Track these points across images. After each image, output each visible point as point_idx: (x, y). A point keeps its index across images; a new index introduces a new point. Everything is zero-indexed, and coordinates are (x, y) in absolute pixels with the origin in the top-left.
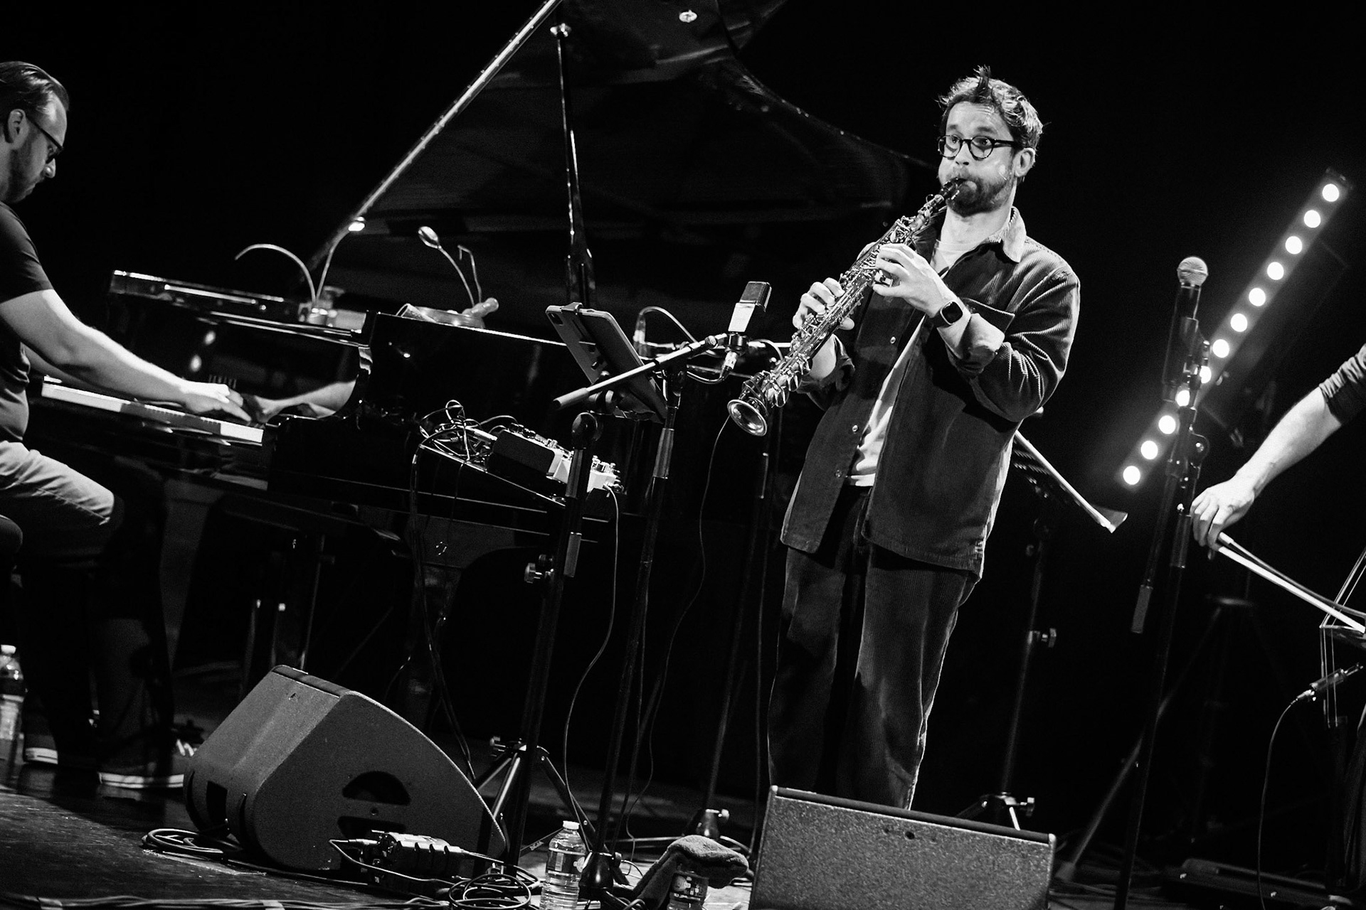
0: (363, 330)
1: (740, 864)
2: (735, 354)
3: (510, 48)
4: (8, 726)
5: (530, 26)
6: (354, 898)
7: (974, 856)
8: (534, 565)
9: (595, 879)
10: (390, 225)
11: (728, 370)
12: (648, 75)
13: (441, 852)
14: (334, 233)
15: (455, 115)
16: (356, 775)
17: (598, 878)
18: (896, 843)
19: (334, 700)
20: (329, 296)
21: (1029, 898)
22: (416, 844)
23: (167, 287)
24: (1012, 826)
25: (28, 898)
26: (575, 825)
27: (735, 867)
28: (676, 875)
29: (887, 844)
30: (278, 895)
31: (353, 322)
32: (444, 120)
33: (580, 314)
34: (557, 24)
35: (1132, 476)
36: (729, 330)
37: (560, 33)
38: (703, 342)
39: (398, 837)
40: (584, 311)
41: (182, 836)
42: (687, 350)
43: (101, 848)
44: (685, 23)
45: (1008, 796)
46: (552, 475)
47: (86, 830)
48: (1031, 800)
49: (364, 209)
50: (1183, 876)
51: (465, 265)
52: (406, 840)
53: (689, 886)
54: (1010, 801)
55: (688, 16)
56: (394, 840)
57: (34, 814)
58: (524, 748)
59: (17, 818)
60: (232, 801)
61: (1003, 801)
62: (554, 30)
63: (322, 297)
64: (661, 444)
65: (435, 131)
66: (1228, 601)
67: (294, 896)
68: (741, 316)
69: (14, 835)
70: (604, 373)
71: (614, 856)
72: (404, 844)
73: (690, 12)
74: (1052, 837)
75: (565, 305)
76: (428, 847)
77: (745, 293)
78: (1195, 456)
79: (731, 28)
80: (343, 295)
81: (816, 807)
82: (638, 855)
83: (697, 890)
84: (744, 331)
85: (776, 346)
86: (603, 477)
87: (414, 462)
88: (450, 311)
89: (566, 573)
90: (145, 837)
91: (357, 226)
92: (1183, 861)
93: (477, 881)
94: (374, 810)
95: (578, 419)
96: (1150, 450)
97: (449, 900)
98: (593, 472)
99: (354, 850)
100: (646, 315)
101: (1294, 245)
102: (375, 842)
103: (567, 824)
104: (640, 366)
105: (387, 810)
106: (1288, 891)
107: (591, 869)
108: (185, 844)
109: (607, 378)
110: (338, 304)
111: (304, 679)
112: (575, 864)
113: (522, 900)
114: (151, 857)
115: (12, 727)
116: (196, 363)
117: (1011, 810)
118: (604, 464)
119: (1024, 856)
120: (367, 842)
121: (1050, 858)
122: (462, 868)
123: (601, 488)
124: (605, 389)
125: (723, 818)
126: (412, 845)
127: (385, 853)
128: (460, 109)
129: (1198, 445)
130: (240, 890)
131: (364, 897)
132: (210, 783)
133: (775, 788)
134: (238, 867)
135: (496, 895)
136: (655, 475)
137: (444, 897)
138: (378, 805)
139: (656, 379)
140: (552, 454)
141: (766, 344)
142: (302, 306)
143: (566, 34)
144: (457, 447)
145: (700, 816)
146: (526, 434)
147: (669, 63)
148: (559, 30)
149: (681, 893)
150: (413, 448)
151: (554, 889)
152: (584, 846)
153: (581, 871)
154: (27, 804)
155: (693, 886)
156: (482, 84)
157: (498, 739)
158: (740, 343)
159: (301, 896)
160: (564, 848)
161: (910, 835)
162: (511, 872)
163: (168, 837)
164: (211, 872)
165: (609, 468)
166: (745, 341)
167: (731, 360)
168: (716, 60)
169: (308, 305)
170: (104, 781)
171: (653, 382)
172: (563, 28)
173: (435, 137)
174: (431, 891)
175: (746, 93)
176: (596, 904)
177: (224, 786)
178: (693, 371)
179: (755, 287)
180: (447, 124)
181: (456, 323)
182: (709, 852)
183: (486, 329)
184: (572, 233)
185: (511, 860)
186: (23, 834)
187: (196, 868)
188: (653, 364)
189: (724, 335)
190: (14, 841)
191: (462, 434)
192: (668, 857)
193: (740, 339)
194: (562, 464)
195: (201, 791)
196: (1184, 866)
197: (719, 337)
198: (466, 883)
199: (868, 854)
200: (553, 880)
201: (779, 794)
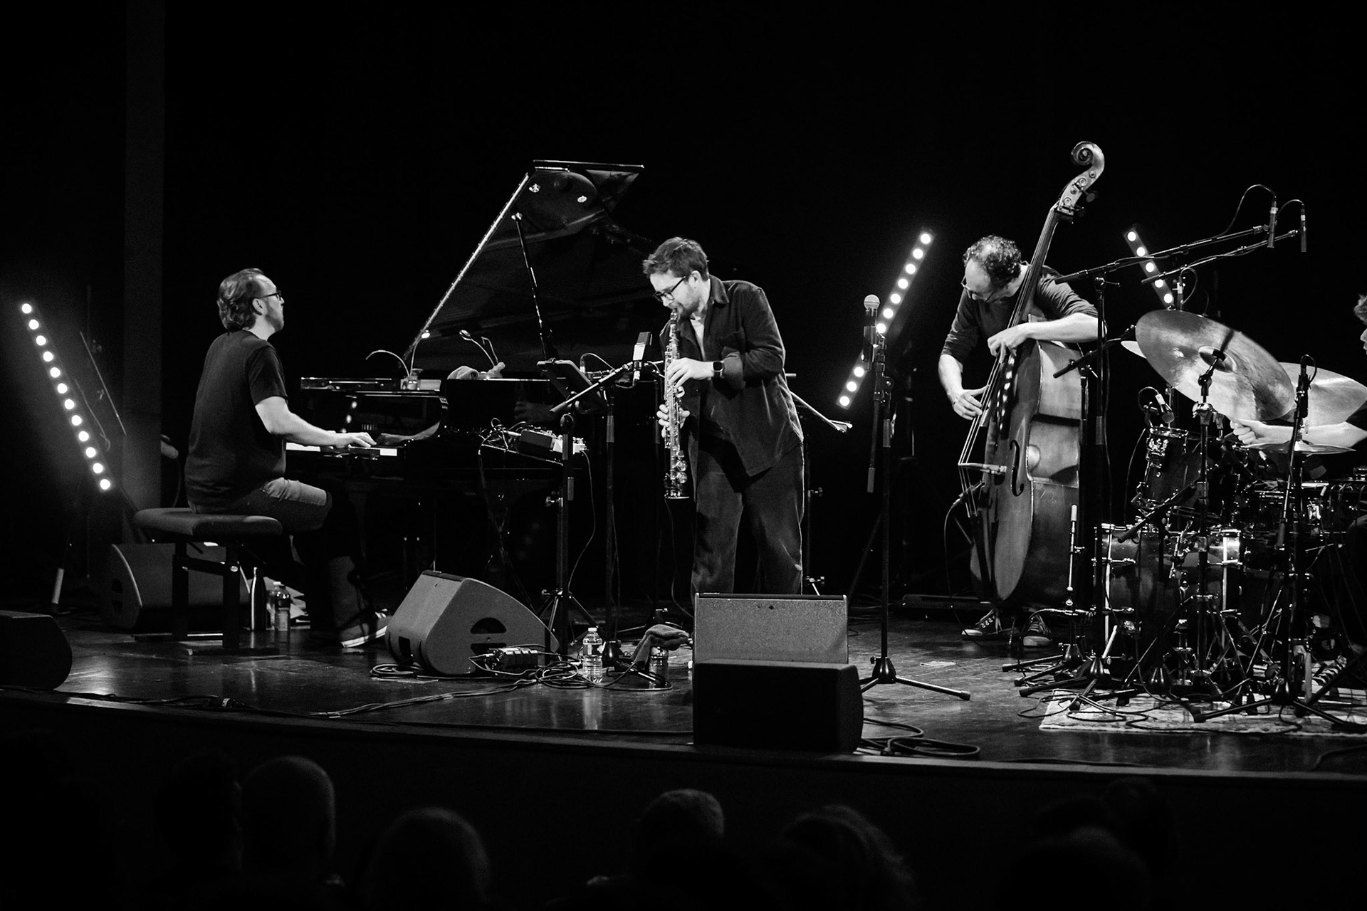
0: (441, 388)
1: (684, 636)
2: (639, 372)
3: (491, 230)
4: (284, 624)
5: (501, 216)
6: (487, 685)
7: (806, 612)
8: (549, 498)
9: (608, 655)
10: (441, 331)
11: (636, 381)
12: (562, 233)
13: (526, 654)
14: (413, 340)
15: (468, 269)
16: (476, 622)
17: (611, 655)
18: (765, 612)
19: (458, 585)
20: (415, 374)
21: (839, 631)
22: (514, 652)
23: (330, 382)
24: (816, 594)
25: (321, 713)
26: (594, 629)
27: (682, 638)
28: (651, 647)
29: (761, 614)
30: (448, 691)
31: (433, 385)
32: (463, 273)
33: (556, 364)
34: (515, 214)
35: (844, 401)
36: (634, 359)
37: (517, 219)
38: (621, 368)
39: (505, 650)
40: (557, 362)
41: (390, 667)
42: (614, 373)
43: (350, 680)
44: (581, 203)
45: (810, 578)
46: (552, 449)
47: (339, 672)
48: (823, 578)
49: (427, 326)
50: (904, 604)
51: (487, 347)
52: (508, 651)
53: (659, 651)
54: (812, 580)
55: (582, 199)
56: (502, 652)
57: (310, 669)
58: (560, 593)
59: (303, 670)
60: (413, 646)
61: (808, 581)
62: (513, 217)
63: (412, 375)
64: (608, 425)
65: (459, 279)
66: (903, 459)
67: (456, 690)
68: (639, 351)
69: (303, 681)
70: (573, 393)
71: (617, 642)
72: (508, 653)
73: (583, 197)
74: (845, 596)
75: (547, 360)
76: (519, 653)
77: (639, 338)
78: (886, 389)
79: (604, 201)
80: (422, 372)
81: (720, 601)
82: (626, 638)
83: (664, 653)
84: (641, 359)
85: (654, 363)
86: (579, 446)
87: (479, 453)
88: (482, 372)
89: (569, 499)
90: (371, 671)
91: (426, 335)
92: (902, 598)
93: (549, 666)
94: (489, 638)
95: (563, 418)
96: (852, 386)
97: (535, 678)
98: (574, 444)
99: (481, 662)
100: (584, 357)
101: (911, 269)
102: (492, 655)
103: (590, 629)
104: (590, 386)
105: (495, 638)
106: (959, 604)
107: (606, 650)
108: (393, 671)
109: (574, 395)
110: (421, 376)
111: (440, 575)
112: (598, 649)
113: (573, 673)
114: (376, 681)
115: (286, 624)
116: (349, 419)
117: (813, 584)
118: (578, 439)
119: (832, 609)
120: (488, 655)
121: (845, 607)
122: (539, 661)
123: (579, 452)
124: (574, 401)
125: (665, 612)
126: (511, 653)
127: (498, 660)
128: (470, 266)
129: (888, 382)
130: (427, 691)
131: (491, 684)
132: (400, 637)
133: (698, 594)
134: (423, 679)
135: (561, 672)
136: (607, 441)
137: (533, 677)
138: (490, 635)
139: (600, 391)
140: (551, 438)
141: (650, 364)
142: (402, 381)
143: (520, 218)
144: (501, 443)
145: (653, 613)
146: (535, 430)
147: (572, 225)
148: (516, 217)
149: (656, 655)
150: (478, 447)
151: (589, 664)
152: (601, 639)
153: (601, 652)
154: (305, 663)
155: (661, 651)
156: (480, 251)
157: (546, 591)
158: (640, 366)
159: (461, 689)
160: (591, 642)
161: (771, 608)
162: (565, 659)
163: (383, 669)
164: (410, 684)
165: (580, 440)
166: (643, 364)
167: (637, 375)
168: (596, 219)
169: (405, 380)
170: (346, 645)
171: (598, 393)
172: (518, 215)
173: (459, 282)
174: (526, 676)
175: (613, 234)
176: (612, 668)
177: (407, 637)
178: (618, 384)
179: (644, 335)
180: (464, 274)
181: (488, 378)
182: (667, 632)
183: (503, 378)
184: (540, 321)
185: (564, 651)
186: (309, 680)
187: (402, 683)
188: (597, 384)
189: (632, 363)
190: (305, 684)
191: (502, 436)
192: (646, 638)
193: (640, 363)
194: (557, 444)
195: (395, 642)
196: (904, 598)
197: (629, 364)
198: (543, 669)
199: (751, 621)
200: (587, 660)
201: (700, 597)
